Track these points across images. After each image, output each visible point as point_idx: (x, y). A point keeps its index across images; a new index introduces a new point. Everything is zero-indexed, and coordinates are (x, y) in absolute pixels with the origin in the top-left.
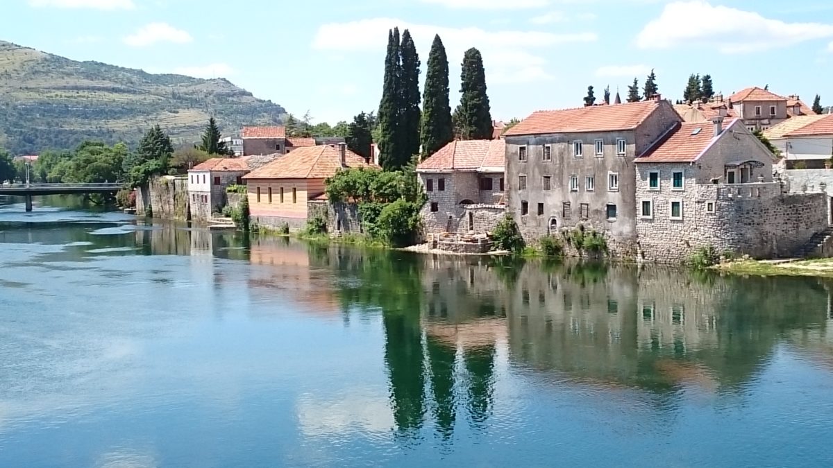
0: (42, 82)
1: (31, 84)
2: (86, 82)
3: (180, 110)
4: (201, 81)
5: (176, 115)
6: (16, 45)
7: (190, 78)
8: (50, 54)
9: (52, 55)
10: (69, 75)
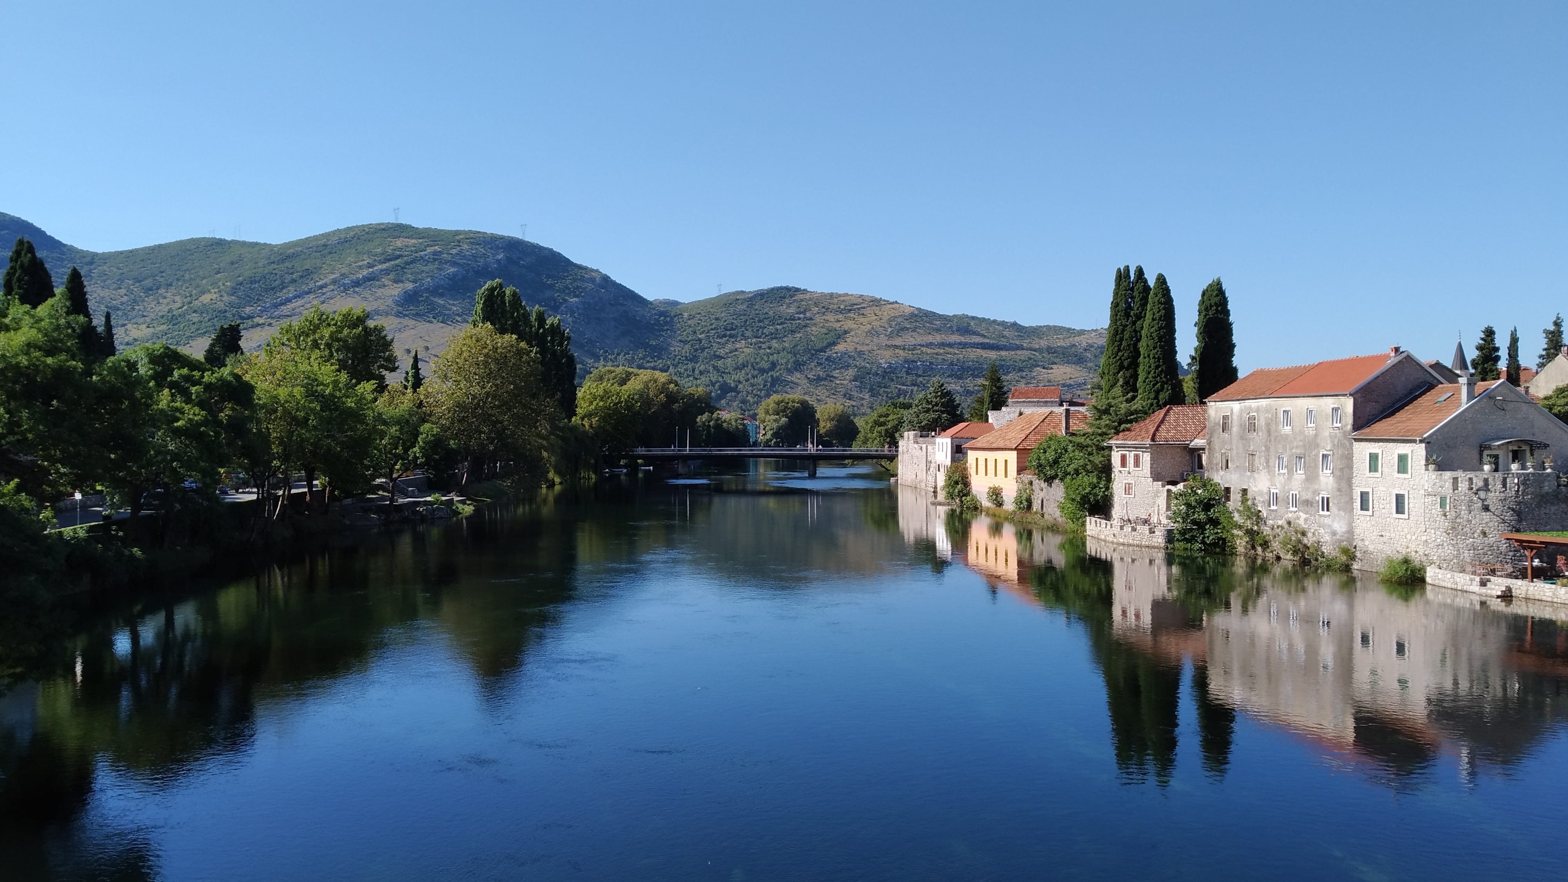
0: (910, 339)
1: (898, 341)
2: (955, 338)
3: (1054, 366)
4: (1082, 332)
5: (1050, 371)
6: (884, 301)
7: (1069, 329)
8: (917, 309)
9: (919, 309)
10: (938, 330)
